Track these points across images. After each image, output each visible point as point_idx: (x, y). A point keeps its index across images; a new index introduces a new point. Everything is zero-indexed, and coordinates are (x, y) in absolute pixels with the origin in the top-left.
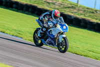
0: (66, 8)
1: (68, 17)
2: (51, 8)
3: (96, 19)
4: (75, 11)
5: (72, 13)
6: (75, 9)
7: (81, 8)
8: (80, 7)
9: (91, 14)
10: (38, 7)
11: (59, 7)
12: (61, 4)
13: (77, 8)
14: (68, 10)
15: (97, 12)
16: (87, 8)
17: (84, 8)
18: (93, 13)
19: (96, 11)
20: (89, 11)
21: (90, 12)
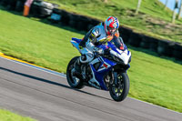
2: (157, 33)
10: (134, 31)
11: (172, 33)
12: (176, 28)
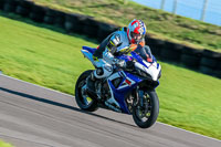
0: (97, 7)
1: (102, 27)
3: (165, 33)
4: (118, 14)
5: (111, 18)
6: (117, 9)
7: (130, 8)
8: (129, 5)
9: (154, 22)
11: (82, 5)
13: (122, 8)
14: (102, 11)
15: (166, 19)
16: (146, 9)
17: (138, 7)
18: (157, 19)
19: (164, 15)
20: (149, 14)
21: (151, 17)
